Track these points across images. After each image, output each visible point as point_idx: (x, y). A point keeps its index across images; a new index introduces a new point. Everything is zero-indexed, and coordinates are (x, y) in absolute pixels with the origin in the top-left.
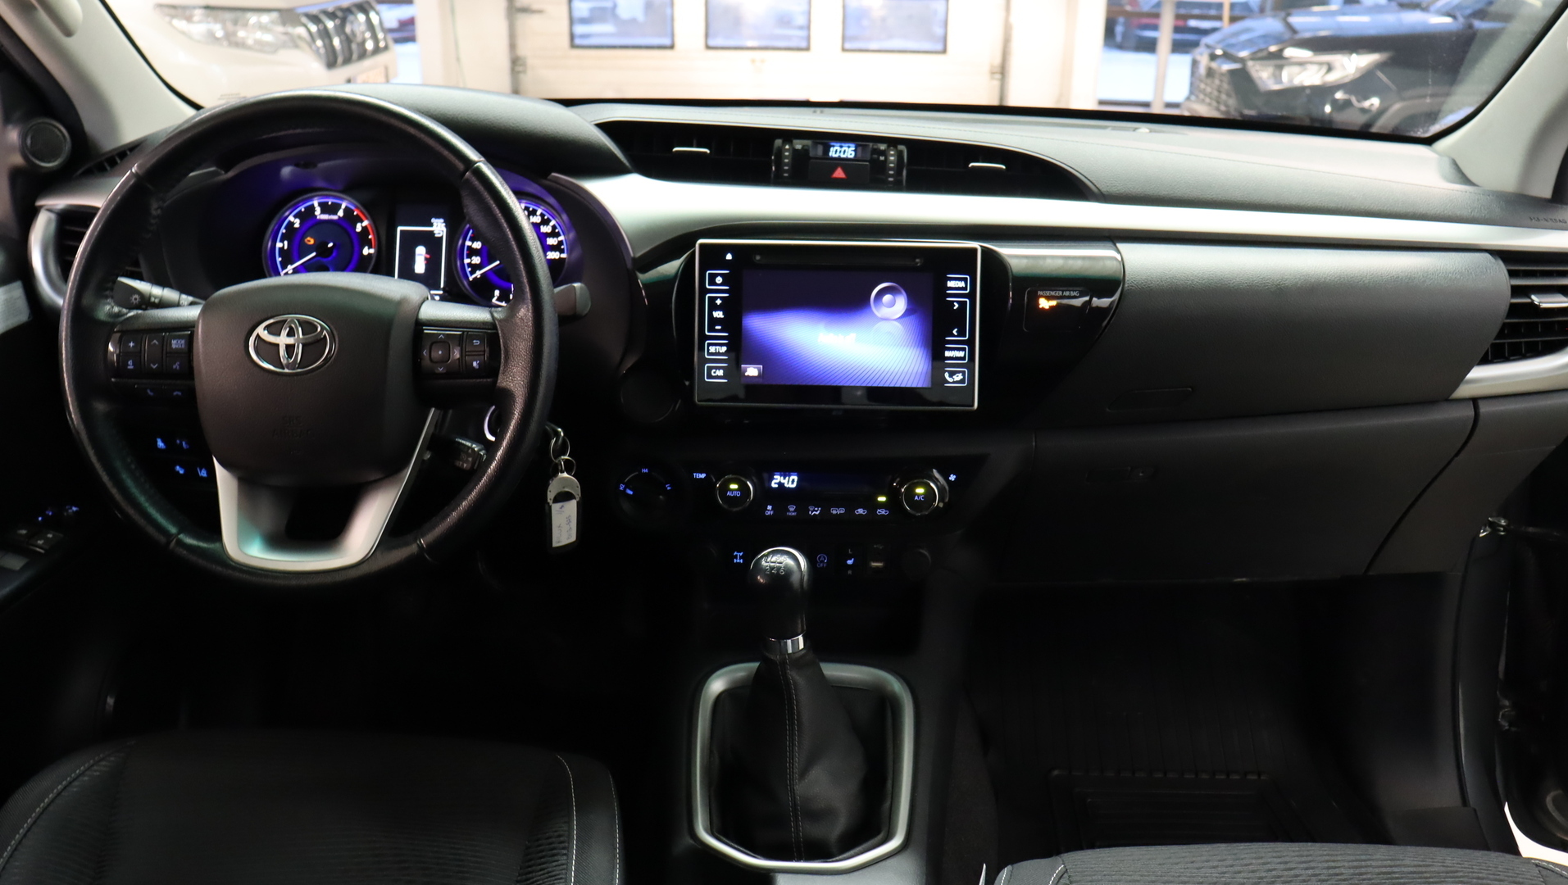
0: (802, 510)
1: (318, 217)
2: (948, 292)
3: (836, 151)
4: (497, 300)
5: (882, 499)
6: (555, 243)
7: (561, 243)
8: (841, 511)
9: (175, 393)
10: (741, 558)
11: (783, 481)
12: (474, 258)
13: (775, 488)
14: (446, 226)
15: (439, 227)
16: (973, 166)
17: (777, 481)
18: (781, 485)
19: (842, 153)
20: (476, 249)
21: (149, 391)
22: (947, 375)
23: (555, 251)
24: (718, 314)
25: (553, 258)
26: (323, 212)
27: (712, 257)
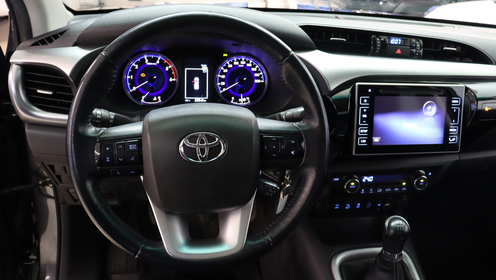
0: (375, 190)
1: (147, 64)
2: (452, 105)
3: (393, 41)
4: (233, 101)
5: (404, 184)
6: (259, 76)
7: (261, 76)
8: (389, 190)
9: (131, 172)
10: (338, 206)
11: (367, 179)
12: (222, 82)
13: (364, 182)
14: (208, 68)
15: (205, 68)
16: (445, 49)
17: (365, 179)
18: (366, 180)
19: (396, 42)
20: (223, 78)
21: (117, 172)
22: (450, 139)
23: (258, 79)
24: (365, 116)
25: (257, 82)
26: (149, 62)
27: (363, 90)
